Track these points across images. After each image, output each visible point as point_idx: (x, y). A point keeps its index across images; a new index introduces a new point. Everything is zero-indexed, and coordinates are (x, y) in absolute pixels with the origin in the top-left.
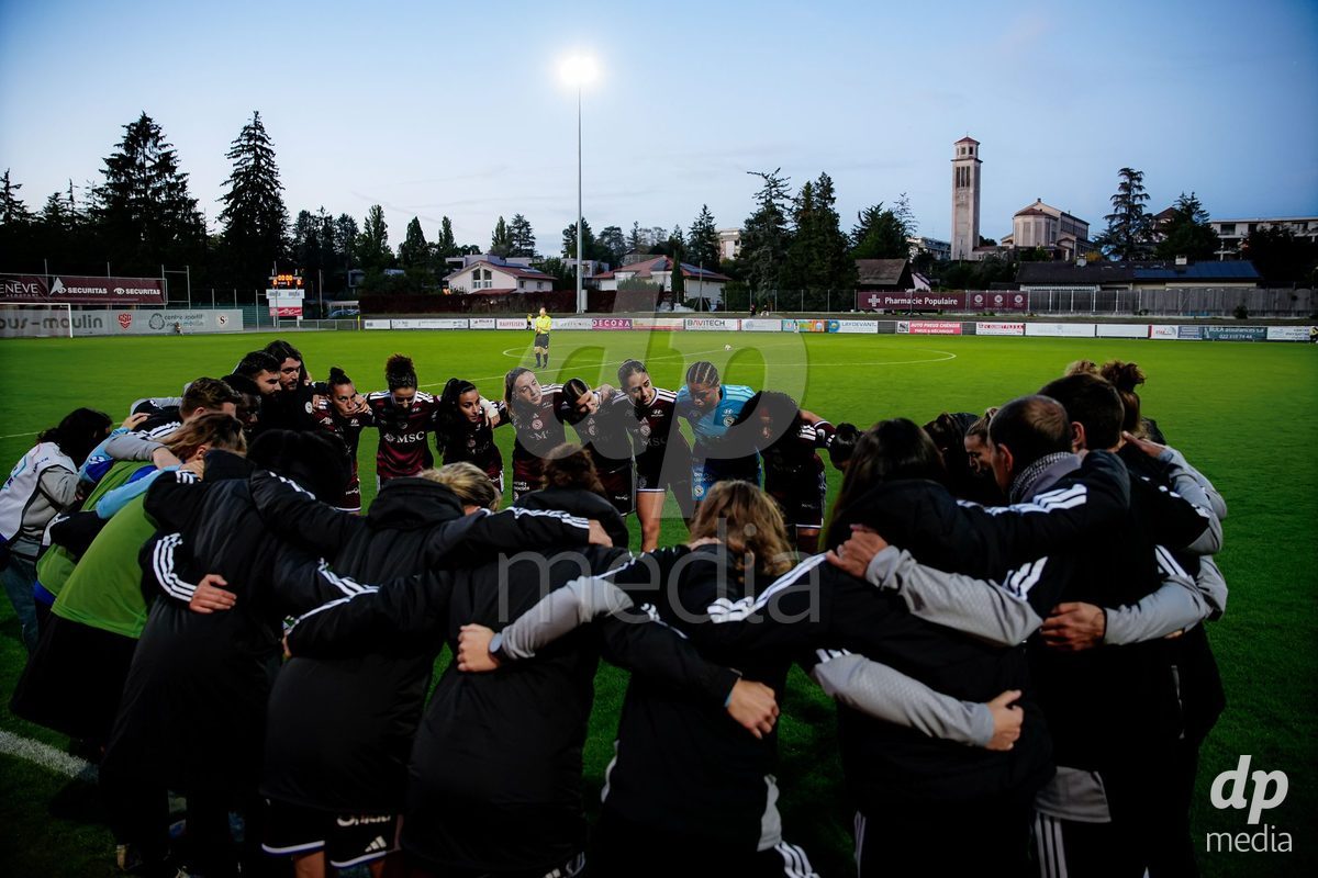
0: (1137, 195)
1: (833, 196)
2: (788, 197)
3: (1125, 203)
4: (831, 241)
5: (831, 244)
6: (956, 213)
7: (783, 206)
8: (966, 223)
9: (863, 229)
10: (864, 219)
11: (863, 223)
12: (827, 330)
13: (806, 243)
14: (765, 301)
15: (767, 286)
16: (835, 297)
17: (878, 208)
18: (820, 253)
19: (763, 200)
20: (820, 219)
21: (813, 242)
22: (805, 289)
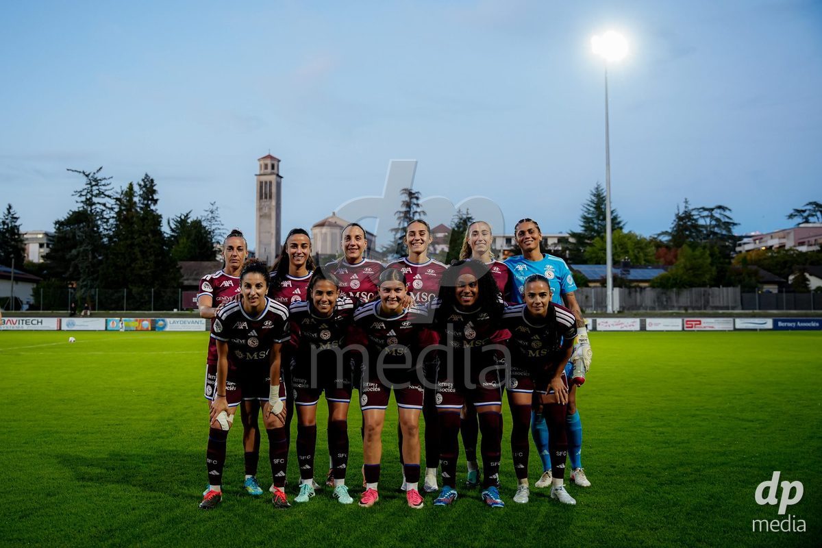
0: (416, 212)
1: (155, 197)
2: (109, 196)
3: (407, 217)
4: (155, 241)
5: (154, 244)
6: (260, 224)
7: (104, 205)
8: (269, 232)
9: (172, 236)
10: (173, 226)
11: (172, 230)
12: (153, 329)
13: (129, 242)
14: (84, 300)
15: (86, 286)
16: (158, 296)
17: (187, 216)
18: (143, 253)
19: (83, 199)
20: (144, 219)
21: (136, 242)
22: (128, 288)
